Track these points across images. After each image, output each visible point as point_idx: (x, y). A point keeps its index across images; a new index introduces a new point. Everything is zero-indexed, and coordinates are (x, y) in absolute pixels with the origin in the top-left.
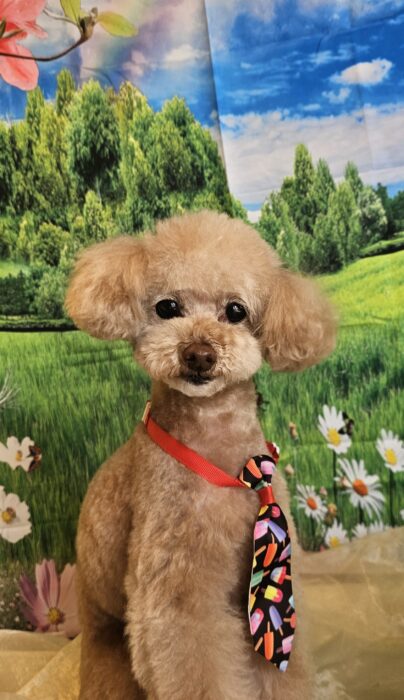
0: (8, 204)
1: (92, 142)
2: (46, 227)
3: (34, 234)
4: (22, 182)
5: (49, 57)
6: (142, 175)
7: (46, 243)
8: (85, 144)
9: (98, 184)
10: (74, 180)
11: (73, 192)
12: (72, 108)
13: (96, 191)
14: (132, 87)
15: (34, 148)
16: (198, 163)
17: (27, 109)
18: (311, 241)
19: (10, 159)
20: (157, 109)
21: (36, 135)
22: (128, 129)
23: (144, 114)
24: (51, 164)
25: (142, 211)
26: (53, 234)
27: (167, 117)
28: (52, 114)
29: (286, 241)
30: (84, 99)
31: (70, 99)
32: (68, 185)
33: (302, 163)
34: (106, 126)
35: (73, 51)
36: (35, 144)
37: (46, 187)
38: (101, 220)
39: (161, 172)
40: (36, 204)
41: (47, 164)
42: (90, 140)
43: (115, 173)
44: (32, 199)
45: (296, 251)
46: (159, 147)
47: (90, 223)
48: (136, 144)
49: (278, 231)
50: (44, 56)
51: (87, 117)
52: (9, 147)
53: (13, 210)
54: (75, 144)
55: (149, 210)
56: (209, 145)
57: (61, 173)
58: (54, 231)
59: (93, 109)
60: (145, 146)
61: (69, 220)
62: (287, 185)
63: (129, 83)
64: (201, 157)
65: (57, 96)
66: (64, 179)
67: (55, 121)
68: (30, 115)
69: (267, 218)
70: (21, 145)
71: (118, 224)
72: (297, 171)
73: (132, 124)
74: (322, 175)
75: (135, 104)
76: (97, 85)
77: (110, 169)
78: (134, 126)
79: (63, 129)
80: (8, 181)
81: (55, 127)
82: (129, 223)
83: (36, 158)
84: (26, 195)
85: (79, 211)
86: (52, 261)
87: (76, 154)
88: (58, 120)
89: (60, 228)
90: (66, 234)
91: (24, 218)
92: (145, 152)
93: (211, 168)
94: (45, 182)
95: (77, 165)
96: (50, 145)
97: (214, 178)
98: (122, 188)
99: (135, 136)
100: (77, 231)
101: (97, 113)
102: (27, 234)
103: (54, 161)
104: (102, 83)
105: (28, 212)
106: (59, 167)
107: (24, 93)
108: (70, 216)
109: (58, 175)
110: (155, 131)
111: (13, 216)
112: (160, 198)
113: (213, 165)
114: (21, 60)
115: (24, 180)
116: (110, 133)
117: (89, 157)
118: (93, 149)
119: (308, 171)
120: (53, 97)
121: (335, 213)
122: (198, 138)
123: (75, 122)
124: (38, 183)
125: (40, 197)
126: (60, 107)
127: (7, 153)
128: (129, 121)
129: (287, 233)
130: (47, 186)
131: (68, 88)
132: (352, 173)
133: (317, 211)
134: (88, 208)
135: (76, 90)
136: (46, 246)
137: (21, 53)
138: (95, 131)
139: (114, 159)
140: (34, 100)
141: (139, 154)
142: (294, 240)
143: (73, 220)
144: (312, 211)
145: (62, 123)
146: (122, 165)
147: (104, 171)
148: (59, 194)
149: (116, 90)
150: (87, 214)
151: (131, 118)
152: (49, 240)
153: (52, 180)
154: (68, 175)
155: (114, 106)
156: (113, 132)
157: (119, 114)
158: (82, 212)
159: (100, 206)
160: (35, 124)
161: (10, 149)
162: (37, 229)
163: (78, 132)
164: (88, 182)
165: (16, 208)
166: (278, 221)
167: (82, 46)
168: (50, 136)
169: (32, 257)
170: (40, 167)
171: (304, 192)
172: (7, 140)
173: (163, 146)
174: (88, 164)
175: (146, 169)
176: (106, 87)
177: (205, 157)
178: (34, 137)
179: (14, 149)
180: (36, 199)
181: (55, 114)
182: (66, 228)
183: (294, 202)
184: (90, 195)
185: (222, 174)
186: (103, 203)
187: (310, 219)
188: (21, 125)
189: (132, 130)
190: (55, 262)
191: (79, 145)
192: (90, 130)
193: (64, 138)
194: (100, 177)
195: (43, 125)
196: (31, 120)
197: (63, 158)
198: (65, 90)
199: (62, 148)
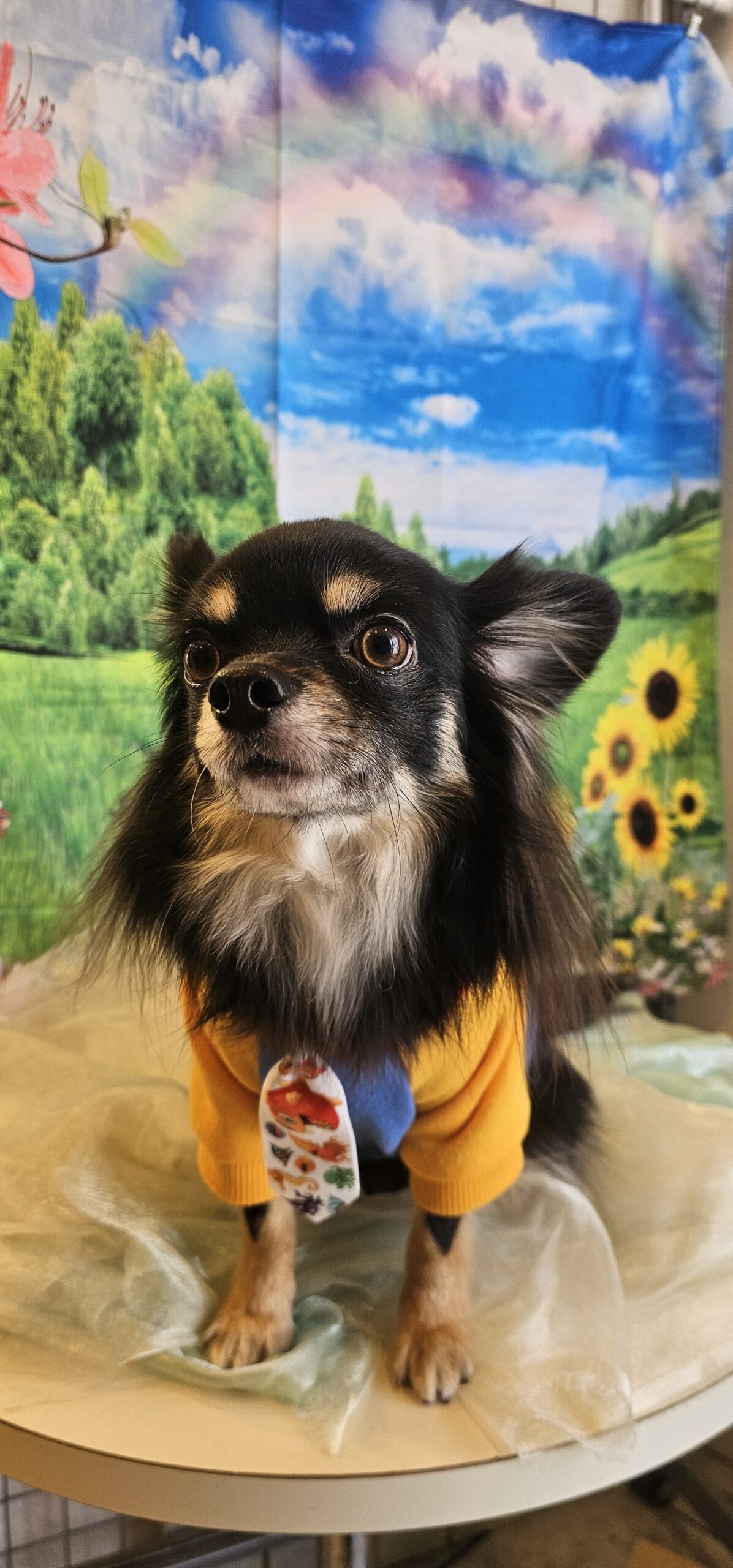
1: (102, 399)
2: (27, 505)
3: (10, 512)
5: (52, 257)
6: (165, 462)
7: (24, 528)
8: (93, 399)
9: (104, 460)
10: (73, 447)
11: (69, 465)
12: (78, 342)
13: (100, 469)
14: (168, 339)
15: (18, 387)
16: (241, 464)
17: (13, 328)
20: (196, 376)
21: (23, 369)
22: (155, 395)
23: (179, 380)
24: (42, 417)
25: (161, 511)
26: (35, 517)
27: (210, 393)
28: (50, 345)
30: (97, 334)
31: (77, 328)
32: (62, 452)
33: (365, 498)
34: (126, 383)
35: (88, 260)
36: (21, 382)
37: (30, 446)
38: (103, 512)
39: (192, 465)
40: (13, 468)
41: (35, 415)
42: (98, 397)
43: (130, 452)
44: (9, 460)
46: (193, 430)
47: (88, 513)
48: (163, 418)
50: (44, 254)
51: (98, 362)
54: (78, 395)
55: (170, 512)
56: (258, 447)
57: (55, 434)
58: (37, 514)
59: (110, 353)
60: (176, 423)
61: (59, 502)
63: (164, 332)
64: (245, 458)
65: (59, 319)
66: (57, 442)
67: (52, 356)
68: (17, 337)
71: (125, 521)
72: (358, 506)
73: (161, 388)
75: (169, 363)
76: (119, 320)
77: (124, 444)
78: (163, 393)
79: (63, 370)
82: (141, 522)
83: (19, 402)
85: (74, 492)
86: (29, 555)
87: (79, 409)
88: (58, 356)
89: (44, 510)
90: (52, 521)
92: (174, 431)
93: (256, 476)
94: (30, 440)
95: (79, 427)
96: (43, 390)
97: (258, 490)
98: (137, 473)
99: (164, 407)
100: (69, 519)
101: (115, 361)
103: (47, 414)
104: (127, 320)
106: (52, 423)
107: (10, 300)
108: (61, 496)
109: (49, 435)
110: (190, 407)
113: (260, 473)
116: (129, 392)
117: (95, 418)
118: (103, 410)
119: (370, 511)
120: (53, 317)
122: (245, 432)
123: (81, 365)
124: (19, 439)
125: (20, 460)
126: (63, 338)
128: (159, 386)
130: (33, 447)
131: (77, 312)
132: (416, 526)
134: (86, 492)
135: (88, 318)
136: (24, 532)
137: (12, 240)
138: (109, 385)
139: (129, 431)
140: (24, 315)
141: (165, 432)
143: (66, 503)
145: (63, 362)
146: (141, 442)
147: (114, 444)
148: (48, 461)
149: (145, 335)
150: (86, 499)
151: (159, 378)
152: (29, 525)
153: (40, 439)
154: (63, 438)
155: (139, 358)
156: (135, 393)
157: (145, 371)
158: (77, 495)
159: (103, 492)
160: (22, 353)
163: (83, 380)
164: (92, 456)
167: (101, 257)
168: (44, 375)
170: (24, 417)
173: (199, 430)
174: (93, 428)
175: (172, 455)
176: (131, 327)
177: (250, 459)
178: (19, 371)
180: (14, 462)
181: (55, 345)
182: (54, 512)
184: (91, 474)
185: (270, 487)
186: (109, 489)
188: (2, 349)
189: (161, 397)
190: (34, 557)
191: (84, 399)
192: (101, 383)
193: (64, 385)
194: (108, 452)
195: (35, 357)
196: (18, 344)
197: (59, 412)
198: (72, 314)
199: (61, 398)
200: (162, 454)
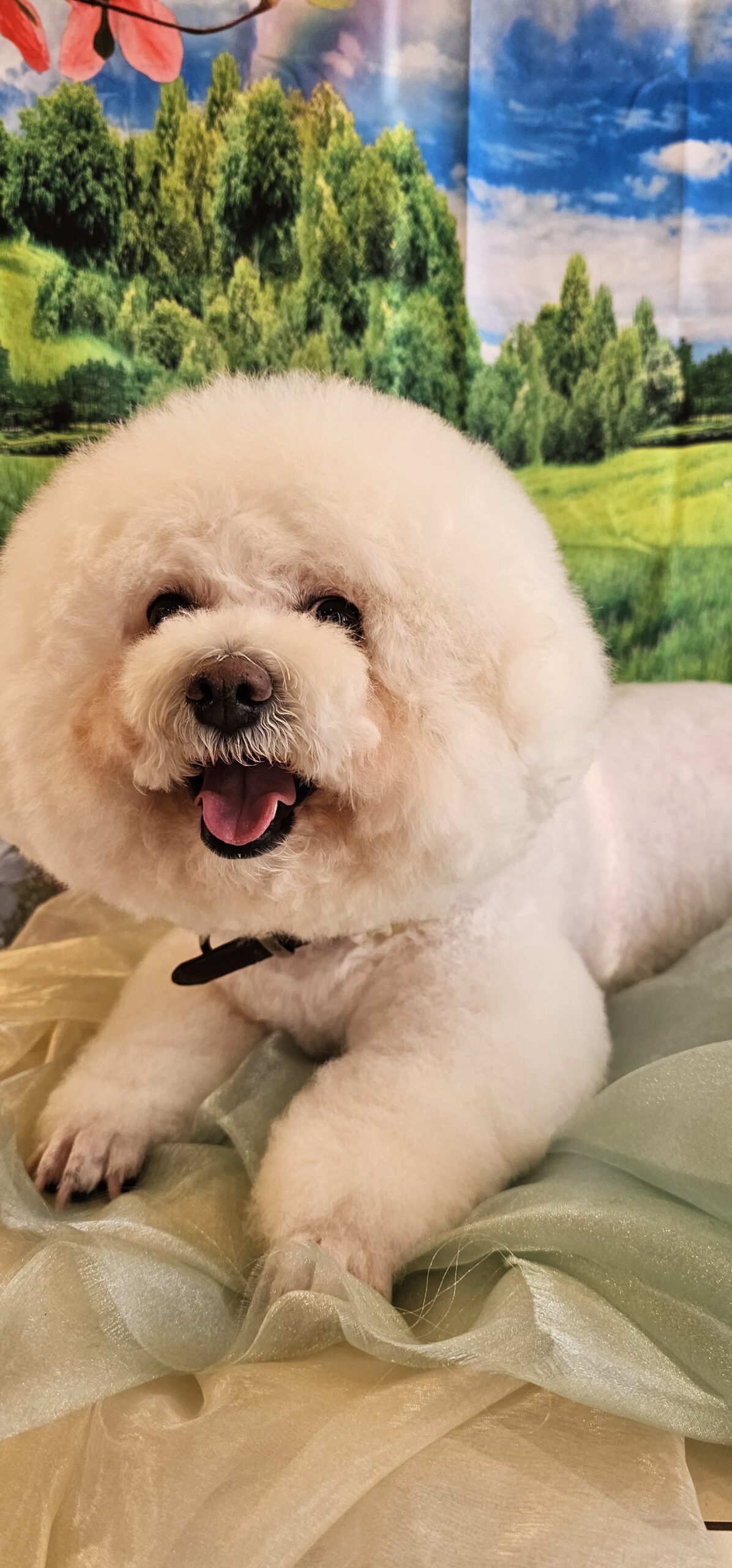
0: (109, 258)
1: (256, 178)
2: (165, 306)
3: (145, 313)
4: (136, 228)
5: (204, 28)
6: (330, 242)
7: (162, 331)
8: (245, 180)
9: (256, 249)
10: (220, 236)
11: (216, 256)
12: (233, 119)
13: (252, 258)
14: (332, 92)
15: (162, 178)
16: (421, 242)
17: (158, 114)
18: (565, 410)
19: (121, 189)
21: (167, 158)
22: (317, 164)
23: (345, 144)
24: (187, 205)
25: (323, 300)
26: (174, 319)
27: (383, 156)
28: (198, 126)
29: (530, 401)
30: (251, 105)
31: (229, 103)
32: (209, 243)
33: (574, 285)
34: (283, 154)
35: (245, 23)
36: (165, 172)
37: (172, 241)
38: (255, 307)
39: (362, 241)
40: (152, 266)
41: (180, 206)
42: (253, 174)
43: (287, 233)
44: (148, 257)
45: (542, 420)
46: (363, 200)
47: (237, 309)
48: (327, 191)
49: (520, 384)
50: (195, 26)
51: (252, 137)
52: (121, 170)
53: (116, 269)
54: (228, 179)
55: (335, 300)
56: (442, 220)
57: (201, 223)
58: (177, 315)
59: (264, 123)
60: (342, 195)
61: (204, 300)
62: (545, 316)
63: (328, 86)
64: (426, 235)
65: (209, 97)
66: (203, 233)
67: (200, 138)
68: (162, 124)
69: (507, 361)
70: (142, 170)
71: (281, 317)
72: (564, 296)
73: (324, 155)
74: (600, 310)
75: (334, 123)
76: (277, 85)
77: (280, 225)
78: (327, 161)
79: (212, 152)
80: (112, 222)
81: (201, 147)
82: (300, 318)
83: (163, 194)
84: (139, 251)
85: (221, 287)
86: (168, 361)
87: (228, 194)
88: (206, 137)
89: (187, 311)
90: (195, 322)
91: (131, 285)
92: (340, 206)
93: (440, 255)
94: (172, 233)
95: (228, 214)
96: (189, 177)
97: (441, 274)
98: (296, 260)
99: (328, 177)
100: (215, 319)
101: (270, 131)
102: (133, 311)
103: (192, 202)
104: (284, 85)
105: (139, 277)
106: (198, 212)
107: (156, 85)
108: (206, 293)
109: (195, 225)
110: (359, 174)
111: (114, 277)
112: (355, 282)
113: (444, 252)
114: (156, 26)
115: (139, 225)
116: (285, 164)
117: (247, 203)
118: (256, 190)
119: (580, 300)
120: (202, 97)
121: (610, 373)
122: (427, 201)
123: (233, 143)
124: (160, 233)
125: (162, 257)
126: (212, 116)
127: (116, 178)
128: (321, 151)
129: (534, 390)
130: (175, 240)
131: (229, 85)
132: (645, 315)
133: (583, 364)
134: (236, 286)
135: (241, 90)
136: (161, 336)
137: (157, 16)
138: (263, 160)
139: (287, 209)
140: (170, 100)
141: (329, 207)
142: (541, 403)
143: (211, 300)
144: (576, 363)
145: (212, 142)
146: (300, 221)
147: (269, 227)
148: (192, 255)
149: (306, 95)
150: (234, 293)
151: (323, 144)
152: (167, 328)
153: (184, 231)
154: (210, 227)
155: (299, 122)
156: (293, 164)
157: (306, 136)
158: (225, 291)
159: (255, 284)
160: (168, 140)
161: (123, 174)
162: (151, 307)
163: (235, 159)
164: (243, 245)
165: (120, 266)
166: (523, 369)
167: (260, 18)
168: (190, 161)
169: (137, 347)
170: (167, 208)
171: (569, 331)
172: (120, 159)
173: (371, 200)
174: (246, 213)
175: (338, 233)
176: (290, 89)
177: (433, 236)
178: (164, 161)
179: (129, 176)
180: (154, 259)
181: (203, 125)
182: (197, 313)
183: (551, 344)
184: (242, 265)
185: (457, 271)
186: (262, 281)
187: (571, 376)
188: (145, 139)
189: (324, 166)
190: (172, 362)
191: (235, 181)
192: (255, 159)
193: (213, 167)
194: (261, 237)
195: (180, 143)
196: (163, 131)
197: (206, 198)
198: (223, 89)
199: (208, 182)
200: (325, 234)
